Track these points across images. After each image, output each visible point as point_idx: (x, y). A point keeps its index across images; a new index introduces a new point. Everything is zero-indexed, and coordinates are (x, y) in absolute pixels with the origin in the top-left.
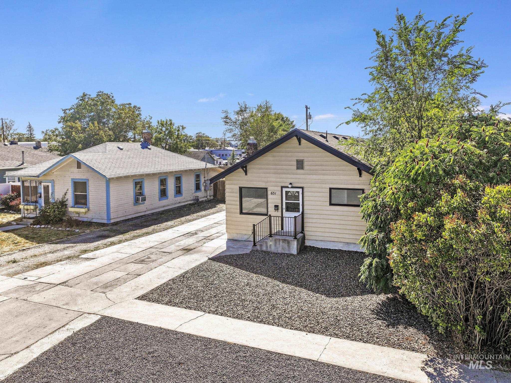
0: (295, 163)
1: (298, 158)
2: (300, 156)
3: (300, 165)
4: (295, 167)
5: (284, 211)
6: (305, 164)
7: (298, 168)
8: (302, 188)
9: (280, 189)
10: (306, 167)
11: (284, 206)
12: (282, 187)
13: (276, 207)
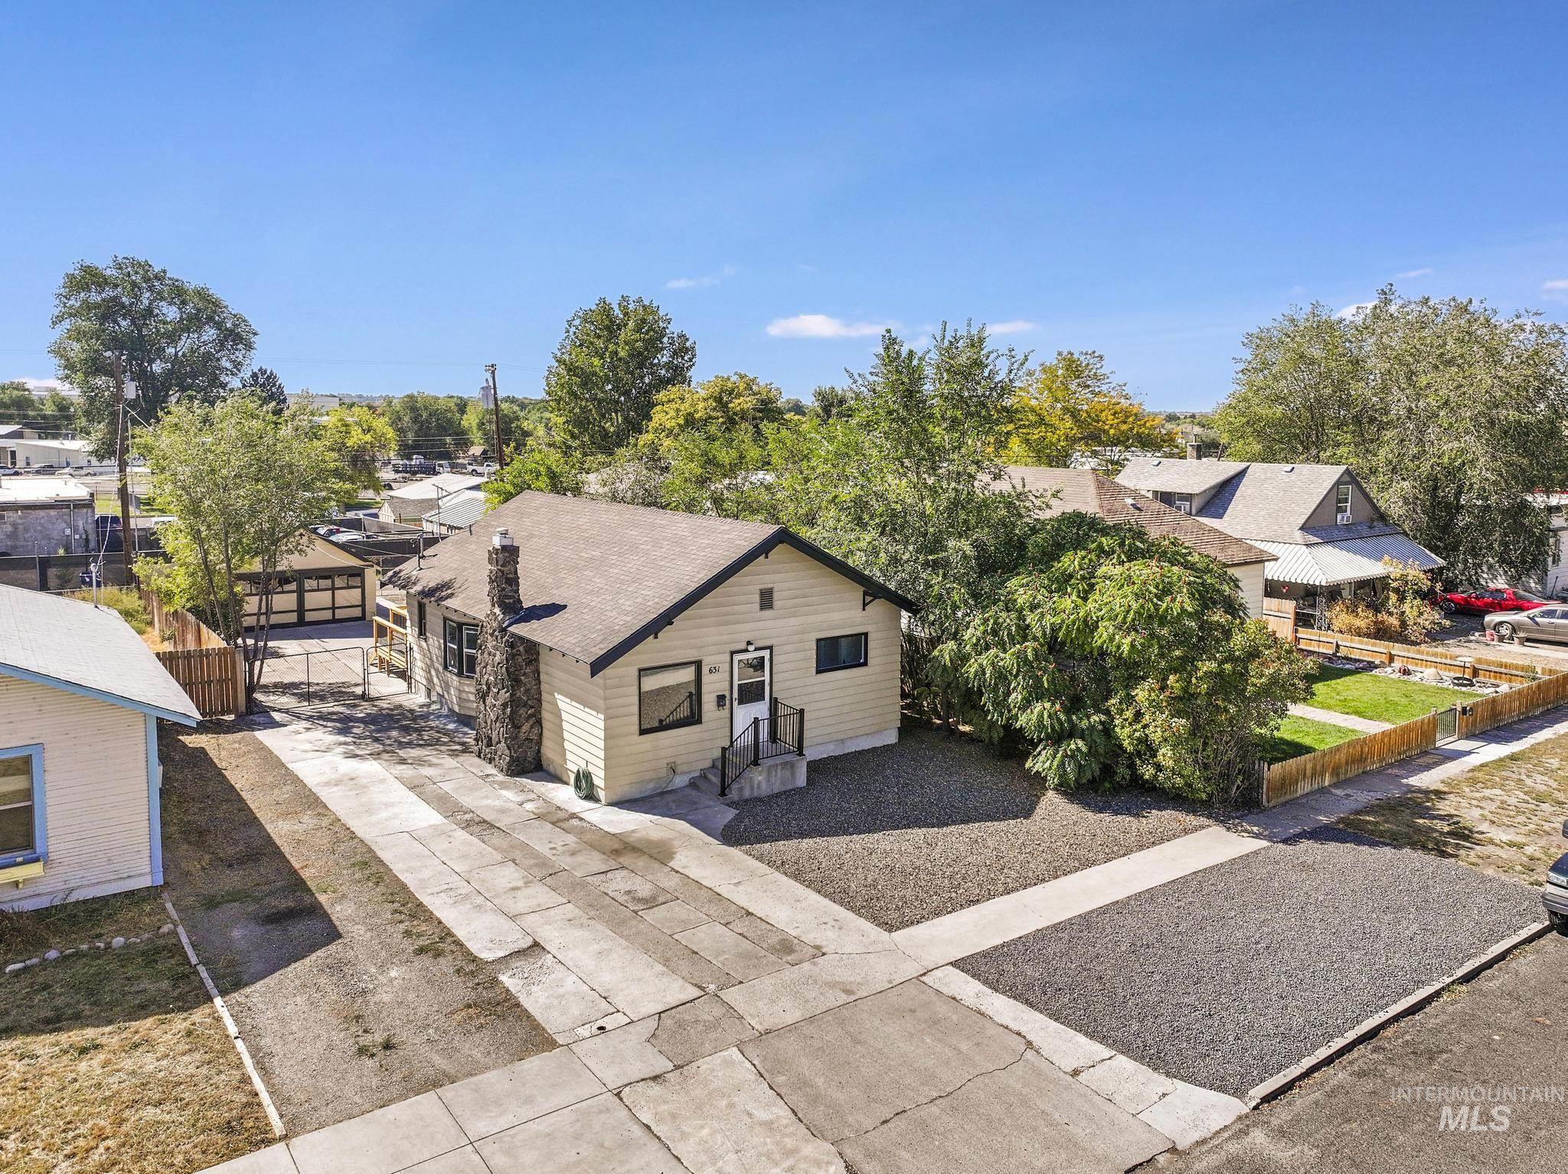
0: (757, 597)
1: (762, 587)
2: (766, 581)
3: (766, 599)
4: (757, 606)
5: (735, 703)
6: (776, 595)
7: (762, 609)
8: (771, 648)
9: (727, 657)
10: (777, 604)
11: (736, 695)
12: (732, 653)
13: (721, 699)
